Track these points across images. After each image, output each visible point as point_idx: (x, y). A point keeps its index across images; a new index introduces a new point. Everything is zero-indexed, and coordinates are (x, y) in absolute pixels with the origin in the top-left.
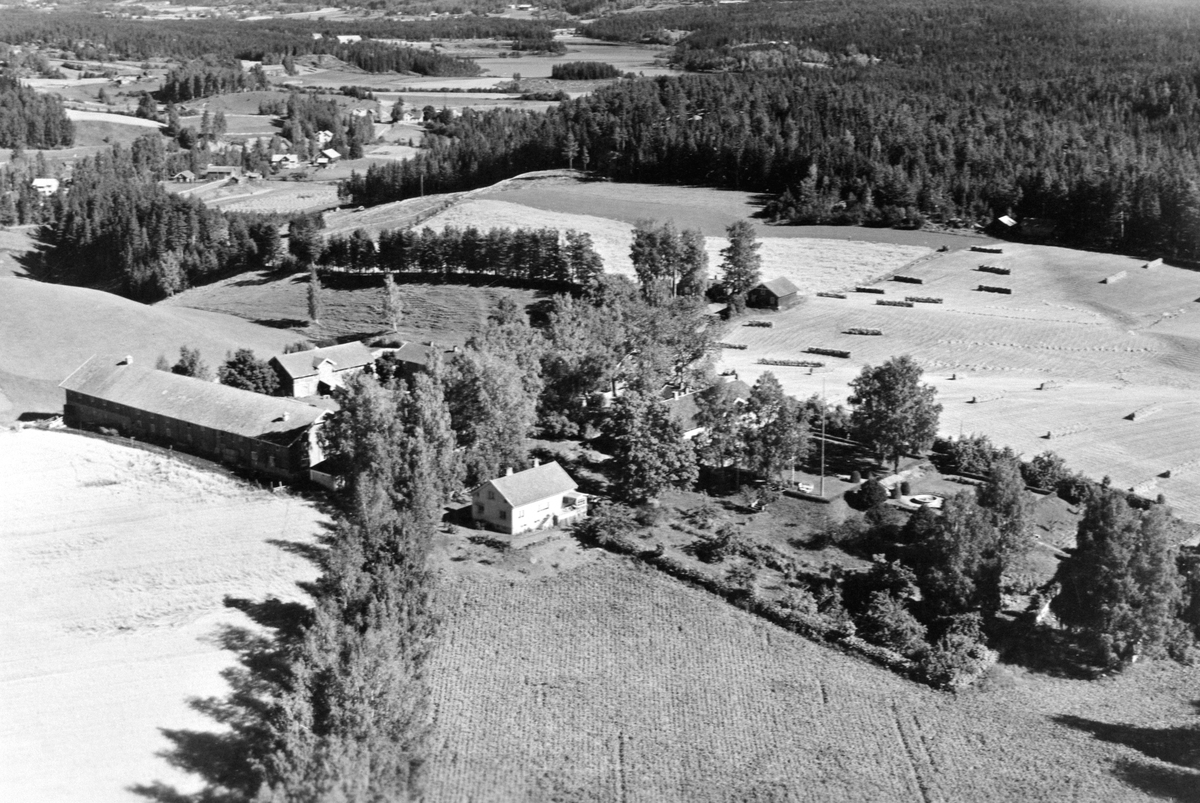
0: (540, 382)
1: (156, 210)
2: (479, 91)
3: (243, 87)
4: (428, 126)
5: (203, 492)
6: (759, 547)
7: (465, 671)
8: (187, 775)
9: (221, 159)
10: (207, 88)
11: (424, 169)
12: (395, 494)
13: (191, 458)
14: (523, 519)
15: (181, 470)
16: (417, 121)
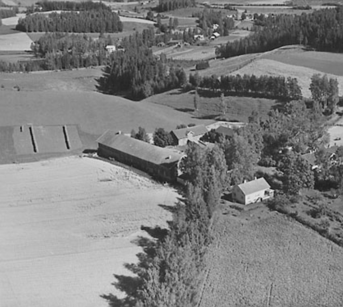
0: (262, 145)
1: (144, 64)
2: (277, 5)
3: (187, 6)
4: (255, 21)
5: (140, 185)
6: (335, 213)
7: (221, 257)
8: (121, 292)
9: (176, 37)
10: (173, 7)
11: (247, 44)
12: (204, 188)
13: (138, 171)
14: (250, 198)
15: (134, 176)
16: (251, 19)
